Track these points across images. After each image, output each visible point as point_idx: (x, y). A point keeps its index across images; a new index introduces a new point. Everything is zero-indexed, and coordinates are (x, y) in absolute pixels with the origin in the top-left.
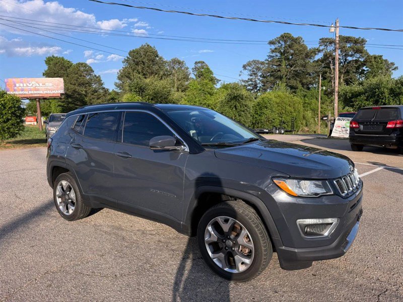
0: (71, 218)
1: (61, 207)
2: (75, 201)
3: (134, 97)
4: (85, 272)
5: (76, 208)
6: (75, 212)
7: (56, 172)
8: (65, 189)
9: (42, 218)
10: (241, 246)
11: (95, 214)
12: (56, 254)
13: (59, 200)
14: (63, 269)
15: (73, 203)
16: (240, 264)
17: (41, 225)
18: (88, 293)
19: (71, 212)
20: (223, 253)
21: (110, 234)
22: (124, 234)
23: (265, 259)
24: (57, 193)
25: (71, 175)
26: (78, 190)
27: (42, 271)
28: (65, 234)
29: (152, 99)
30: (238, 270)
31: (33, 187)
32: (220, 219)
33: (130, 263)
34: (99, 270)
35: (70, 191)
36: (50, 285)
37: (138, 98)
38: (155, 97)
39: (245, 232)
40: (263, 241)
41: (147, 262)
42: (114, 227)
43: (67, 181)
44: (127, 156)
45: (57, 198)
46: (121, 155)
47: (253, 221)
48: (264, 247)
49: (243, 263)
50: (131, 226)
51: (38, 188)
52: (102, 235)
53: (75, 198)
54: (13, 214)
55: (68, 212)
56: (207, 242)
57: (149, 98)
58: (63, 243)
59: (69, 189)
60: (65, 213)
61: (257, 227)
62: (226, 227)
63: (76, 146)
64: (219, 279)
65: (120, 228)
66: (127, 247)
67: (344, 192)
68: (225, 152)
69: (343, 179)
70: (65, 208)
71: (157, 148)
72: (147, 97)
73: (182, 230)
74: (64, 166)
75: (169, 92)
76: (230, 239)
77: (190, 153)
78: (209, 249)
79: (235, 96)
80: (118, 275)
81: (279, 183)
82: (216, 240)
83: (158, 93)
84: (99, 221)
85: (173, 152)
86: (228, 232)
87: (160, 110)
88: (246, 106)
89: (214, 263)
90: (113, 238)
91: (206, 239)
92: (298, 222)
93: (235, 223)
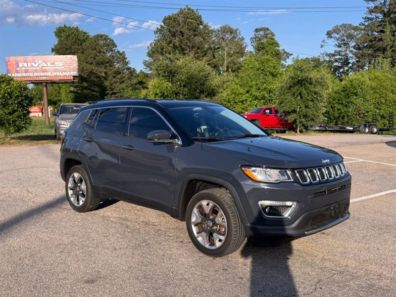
0: (81, 210)
1: (72, 199)
2: (85, 193)
3: (162, 84)
4: (91, 246)
5: (85, 200)
6: (85, 203)
7: (68, 165)
8: (76, 181)
9: (54, 209)
10: (218, 226)
11: (104, 209)
12: (67, 234)
13: (70, 192)
14: (72, 243)
15: (83, 195)
16: (218, 240)
18: (91, 257)
19: (81, 203)
20: (206, 232)
21: (116, 223)
22: (129, 223)
23: (234, 235)
24: (70, 185)
25: (83, 168)
26: (89, 184)
27: (56, 243)
28: (75, 222)
29: (184, 86)
30: (216, 246)
31: (44, 184)
32: (204, 203)
33: (129, 242)
35: (81, 183)
36: (63, 252)
38: (188, 83)
39: (221, 212)
40: (233, 219)
41: (144, 241)
42: (120, 218)
43: (79, 173)
45: (69, 190)
46: (127, 147)
47: (226, 203)
48: (235, 224)
49: (220, 240)
50: (137, 219)
51: (49, 185)
52: (109, 224)
53: (85, 190)
54: (28, 205)
55: (78, 204)
56: (194, 222)
58: (73, 227)
59: (81, 181)
60: (76, 204)
61: (230, 207)
62: (207, 210)
63: (88, 140)
64: (201, 254)
65: (126, 219)
66: (129, 232)
67: (306, 181)
68: (210, 145)
69: (309, 170)
70: (76, 199)
71: (154, 141)
72: (179, 83)
73: (174, 215)
74: (77, 158)
75: (207, 76)
76: (210, 220)
77: (182, 146)
78: (195, 229)
79: (299, 80)
80: (117, 248)
81: (246, 170)
82: (200, 221)
83: (192, 78)
84: (107, 213)
85: (169, 145)
86: (209, 214)
87: (162, 106)
88: (315, 93)
89: (197, 240)
90: (118, 226)
91: (192, 221)
92: (260, 203)
93: (215, 206)
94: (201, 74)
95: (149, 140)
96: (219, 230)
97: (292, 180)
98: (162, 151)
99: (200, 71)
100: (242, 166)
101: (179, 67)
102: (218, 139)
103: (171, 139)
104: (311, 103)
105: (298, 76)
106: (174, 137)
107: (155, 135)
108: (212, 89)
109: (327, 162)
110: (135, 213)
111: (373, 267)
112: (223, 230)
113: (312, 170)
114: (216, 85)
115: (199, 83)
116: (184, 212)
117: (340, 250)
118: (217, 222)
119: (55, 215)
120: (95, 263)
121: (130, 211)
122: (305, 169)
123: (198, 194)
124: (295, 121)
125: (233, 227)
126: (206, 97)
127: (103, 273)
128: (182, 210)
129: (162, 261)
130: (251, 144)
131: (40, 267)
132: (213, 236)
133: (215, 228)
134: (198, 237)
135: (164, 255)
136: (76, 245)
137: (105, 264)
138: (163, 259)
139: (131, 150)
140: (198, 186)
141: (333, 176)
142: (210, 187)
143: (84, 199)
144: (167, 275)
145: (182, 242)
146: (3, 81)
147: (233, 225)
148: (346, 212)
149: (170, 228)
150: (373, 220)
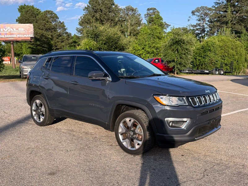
0: (41, 124)
1: (35, 117)
2: (44, 113)
3: (90, 42)
4: (50, 149)
5: (45, 118)
6: (44, 120)
7: (32, 95)
8: (38, 105)
9: (23, 124)
10: (137, 135)
11: (57, 124)
12: (33, 141)
13: (34, 113)
14: (37, 147)
15: (43, 115)
16: (137, 144)
18: (51, 156)
19: (42, 120)
20: (129, 139)
21: (66, 133)
22: (75, 133)
23: (149, 141)
24: (33, 108)
25: (42, 96)
26: (47, 107)
27: (26, 147)
28: (38, 133)
29: (105, 44)
30: (136, 148)
31: (15, 107)
32: (127, 120)
33: (76, 146)
34: (58, 148)
35: (41, 107)
36: (31, 153)
37: (93, 43)
38: (107, 42)
39: (139, 126)
40: (148, 130)
41: (86, 145)
42: (69, 130)
43: (40, 100)
45: (33, 111)
46: (73, 83)
47: (143, 120)
49: (138, 144)
50: (80, 130)
51: (18, 108)
52: (61, 134)
53: (44, 111)
54: (5, 122)
55: (40, 120)
56: (120, 132)
57: (102, 43)
58: (37, 136)
59: (41, 105)
60: (38, 121)
61: (145, 123)
62: (130, 124)
63: (46, 78)
64: (126, 154)
65: (72, 131)
66: (75, 139)
67: (196, 105)
68: (131, 81)
69: (197, 97)
70: (38, 118)
71: (93, 78)
72: (101, 42)
73: (107, 128)
74: (38, 90)
75: (119, 38)
76: (132, 131)
77: (112, 81)
78: (121, 137)
79: (177, 41)
80: (69, 150)
81: (156, 98)
82: (124, 132)
83: (110, 39)
84: (59, 127)
85: (102, 81)
86: (131, 127)
87: (97, 55)
88: (187, 49)
89: (123, 144)
90: (68, 135)
91: (119, 132)
92: (166, 119)
93: (135, 122)
94: (116, 36)
95: (89, 77)
96: (138, 137)
97: (187, 104)
98: (98, 85)
99: (114, 35)
100: (154, 95)
101: (101, 32)
102: (135, 77)
103: (104, 77)
104: (184, 56)
105: (176, 39)
106: (106, 76)
107: (94, 74)
108: (123, 46)
109: (208, 92)
110: (78, 126)
111: (238, 160)
112: (141, 137)
113: (199, 97)
114: (125, 44)
115: (114, 42)
116: (114, 125)
117: (215, 149)
118: (136, 132)
119: (24, 128)
120: (54, 161)
121: (74, 125)
122: (195, 96)
123: (123, 113)
124: (174, 67)
125: (148, 136)
127: (61, 167)
128: (112, 124)
129: (100, 158)
130: (158, 80)
131: (16, 165)
132: (133, 142)
133: (135, 136)
134: (123, 142)
135: (101, 155)
136: (40, 148)
137: (62, 162)
138: (100, 157)
139: (76, 84)
140: (122, 108)
141: (212, 101)
142: (130, 109)
143: (43, 118)
144: (104, 168)
145: (111, 145)
147: (148, 134)
148: (219, 124)
149: (102, 136)
150: (232, 129)
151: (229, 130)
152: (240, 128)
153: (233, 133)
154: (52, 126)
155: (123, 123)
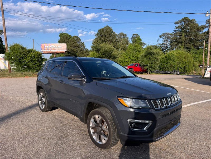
0: (43, 110)
1: (40, 105)
4: (36, 135)
6: (45, 107)
9: (32, 109)
10: (104, 131)
12: (29, 126)
13: (39, 102)
14: (28, 133)
15: (44, 104)
16: (103, 139)
17: (30, 113)
19: (43, 107)
20: (97, 133)
21: (57, 120)
23: (113, 138)
24: (39, 98)
29: (103, 54)
30: (102, 142)
32: (97, 116)
34: (43, 135)
36: (20, 139)
37: (96, 54)
39: (105, 123)
40: (112, 129)
42: (60, 116)
43: (42, 93)
44: (62, 82)
45: (39, 100)
47: (108, 118)
49: (105, 140)
52: (53, 120)
53: (45, 101)
54: (22, 107)
55: (42, 108)
56: (91, 126)
59: (43, 97)
61: (110, 121)
62: (98, 121)
63: (46, 77)
64: (95, 146)
66: (61, 126)
67: (158, 107)
68: (101, 83)
69: (159, 100)
70: (42, 105)
71: (72, 79)
72: (101, 53)
73: (82, 120)
74: (41, 86)
75: (112, 51)
76: (99, 126)
77: (87, 82)
78: (92, 131)
79: (150, 53)
81: (120, 99)
82: (94, 126)
83: (106, 51)
85: (80, 81)
86: (99, 123)
88: (156, 58)
92: (128, 120)
93: (102, 119)
96: (105, 133)
97: (149, 107)
99: (109, 49)
100: (118, 97)
101: (101, 47)
102: (107, 79)
103: (81, 78)
104: (154, 62)
105: (149, 51)
106: (83, 77)
107: (72, 76)
108: (115, 56)
109: (170, 94)
112: (107, 134)
113: (161, 100)
114: (116, 54)
115: (109, 53)
116: (86, 119)
118: (103, 129)
122: (157, 99)
123: (93, 110)
124: (147, 69)
125: (112, 134)
126: (112, 59)
128: (85, 118)
132: (101, 137)
133: (102, 132)
134: (93, 136)
135: (73, 146)
141: (173, 103)
145: (86, 135)
146: (32, 51)
147: (112, 133)
148: (179, 122)
150: (189, 121)
151: (187, 122)
152: (195, 120)
153: (190, 126)
154: (51, 112)
155: (93, 119)
